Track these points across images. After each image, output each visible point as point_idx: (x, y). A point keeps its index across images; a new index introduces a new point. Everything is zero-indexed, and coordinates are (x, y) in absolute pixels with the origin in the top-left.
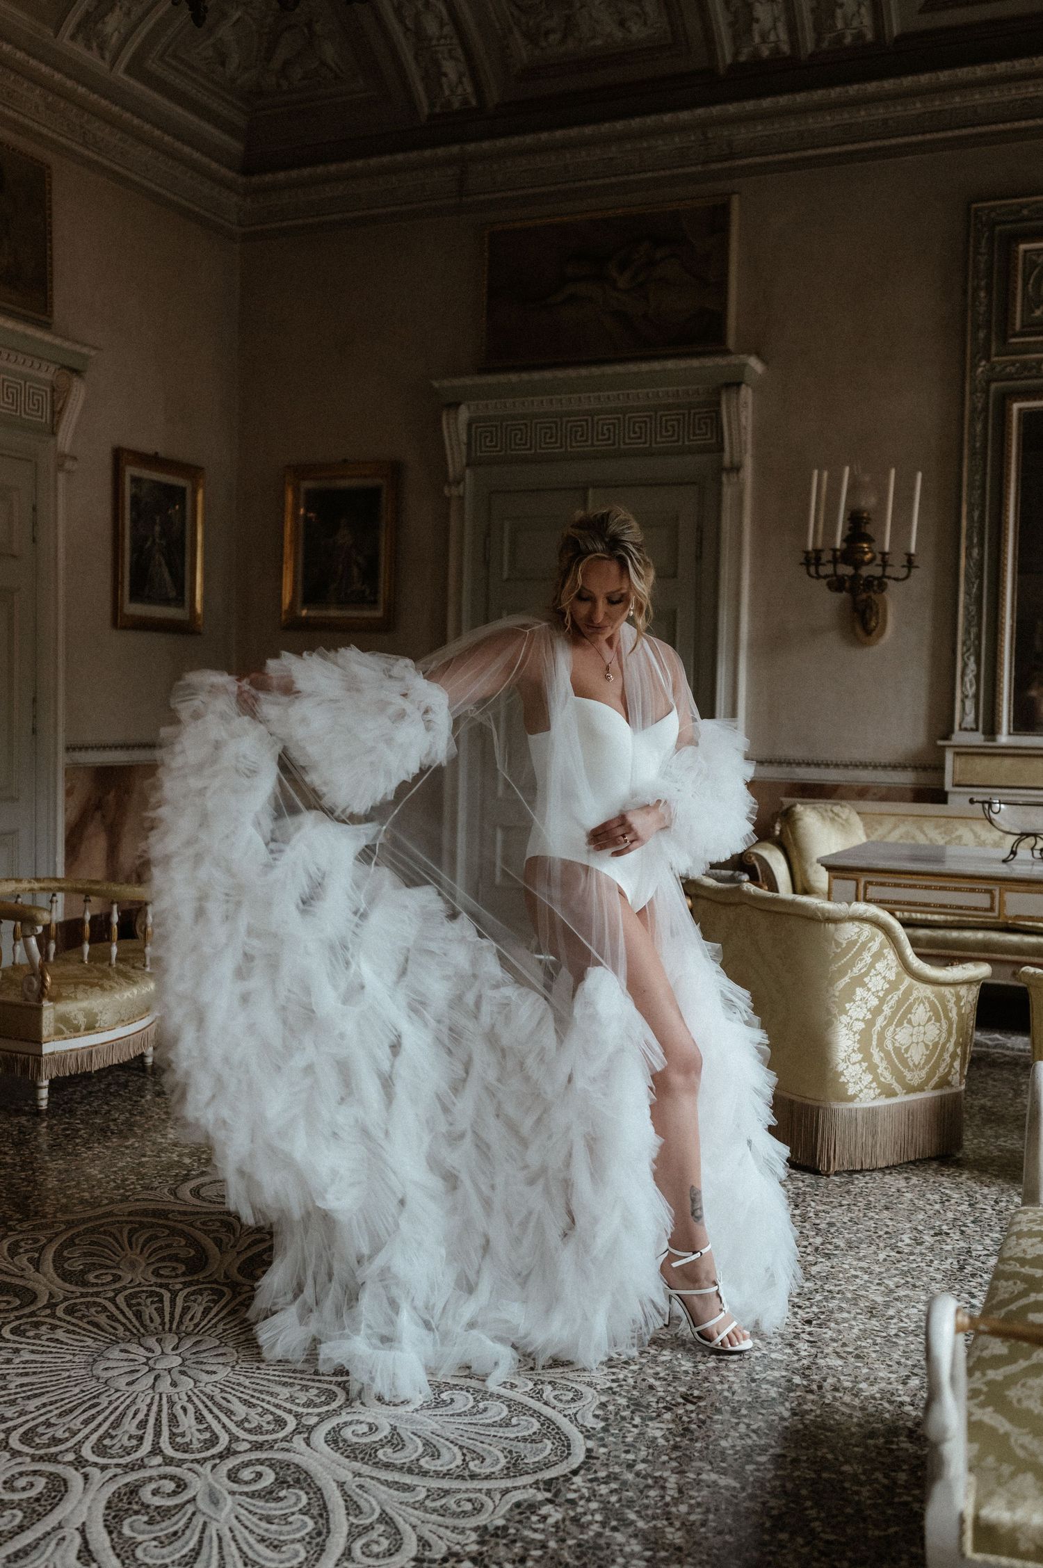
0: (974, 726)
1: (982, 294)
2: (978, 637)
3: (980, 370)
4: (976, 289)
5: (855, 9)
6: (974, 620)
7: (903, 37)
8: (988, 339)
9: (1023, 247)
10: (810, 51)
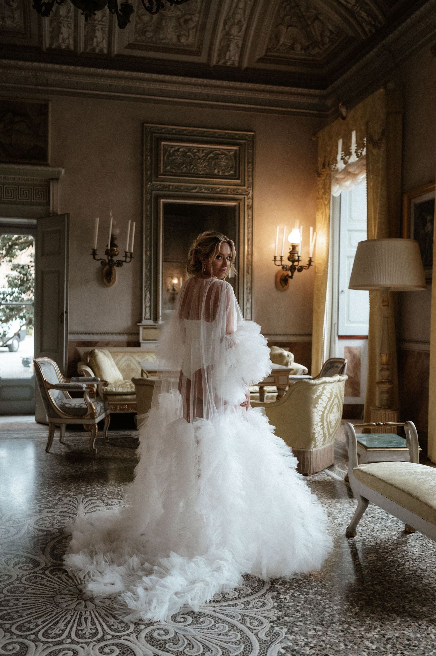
0: (149, 318)
1: (149, 158)
2: (150, 284)
3: (149, 185)
4: (147, 156)
5: (101, 40)
6: (149, 278)
7: (118, 55)
8: (151, 174)
9: (163, 143)
10: (82, 51)
